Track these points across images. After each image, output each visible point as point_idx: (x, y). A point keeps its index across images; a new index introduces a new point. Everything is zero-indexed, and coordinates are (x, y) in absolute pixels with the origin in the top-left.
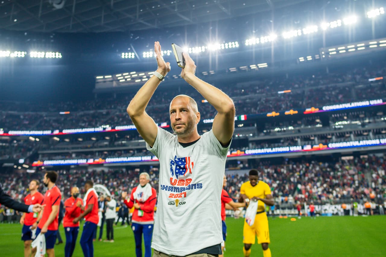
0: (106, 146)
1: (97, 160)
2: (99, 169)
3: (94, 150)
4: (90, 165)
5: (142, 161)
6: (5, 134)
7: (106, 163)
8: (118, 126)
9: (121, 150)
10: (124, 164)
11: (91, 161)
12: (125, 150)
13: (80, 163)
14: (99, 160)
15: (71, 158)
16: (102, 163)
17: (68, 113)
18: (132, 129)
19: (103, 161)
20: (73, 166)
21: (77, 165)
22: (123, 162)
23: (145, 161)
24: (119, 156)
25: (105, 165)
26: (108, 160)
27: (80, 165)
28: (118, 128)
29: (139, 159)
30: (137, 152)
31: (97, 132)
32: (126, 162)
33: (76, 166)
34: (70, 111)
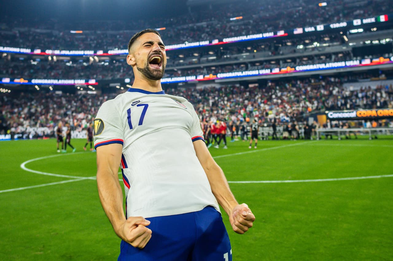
0: (213, 61)
1: (207, 77)
2: (208, 86)
3: (202, 66)
4: (200, 81)
5: (259, 75)
6: (105, 54)
7: (217, 78)
8: (226, 38)
9: (231, 65)
10: (239, 79)
11: (201, 77)
12: (236, 64)
13: (189, 80)
14: (211, 76)
15: (177, 75)
16: (214, 79)
17: (164, 29)
18: (242, 40)
19: (215, 76)
20: (181, 84)
21: (186, 82)
22: (237, 77)
23: (263, 75)
24: (231, 71)
25: (216, 81)
26: (220, 76)
27: (189, 82)
28: (226, 40)
29: (256, 72)
30: (251, 66)
31: (202, 45)
32: (240, 77)
33: (184, 84)
34: (165, 27)
